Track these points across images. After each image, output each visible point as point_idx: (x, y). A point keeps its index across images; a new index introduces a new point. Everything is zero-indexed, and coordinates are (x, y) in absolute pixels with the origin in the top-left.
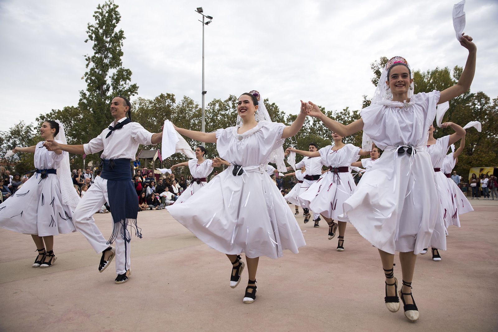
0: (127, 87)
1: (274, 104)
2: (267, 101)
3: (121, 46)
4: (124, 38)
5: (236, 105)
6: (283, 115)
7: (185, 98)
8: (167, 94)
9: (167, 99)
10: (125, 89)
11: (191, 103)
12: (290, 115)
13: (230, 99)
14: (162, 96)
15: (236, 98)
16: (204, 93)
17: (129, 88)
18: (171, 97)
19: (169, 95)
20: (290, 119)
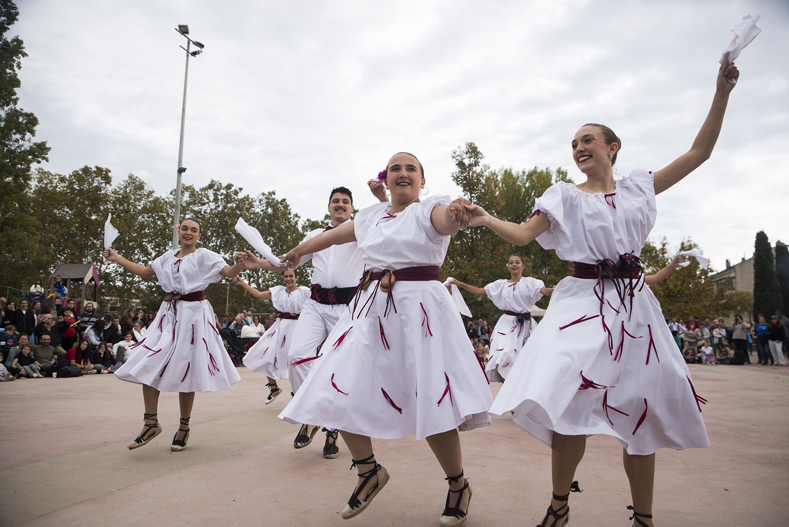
0: (27, 146)
1: (284, 200)
2: (272, 195)
3: (16, 68)
4: (24, 55)
5: (219, 197)
6: (296, 219)
7: (130, 177)
8: (97, 167)
9: (97, 177)
10: (23, 149)
11: (141, 187)
12: (308, 220)
13: (211, 186)
14: (86, 170)
15: (221, 186)
16: (181, 170)
17: (31, 147)
18: (104, 175)
19: (99, 170)
20: (307, 227)
